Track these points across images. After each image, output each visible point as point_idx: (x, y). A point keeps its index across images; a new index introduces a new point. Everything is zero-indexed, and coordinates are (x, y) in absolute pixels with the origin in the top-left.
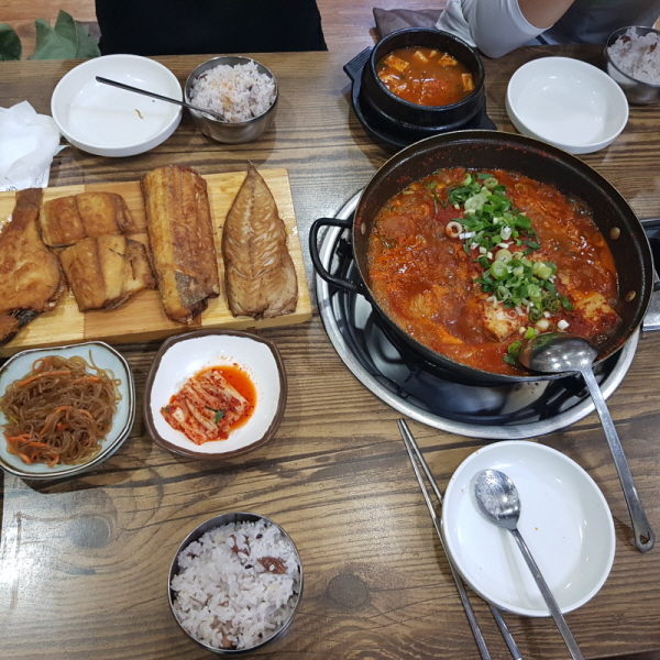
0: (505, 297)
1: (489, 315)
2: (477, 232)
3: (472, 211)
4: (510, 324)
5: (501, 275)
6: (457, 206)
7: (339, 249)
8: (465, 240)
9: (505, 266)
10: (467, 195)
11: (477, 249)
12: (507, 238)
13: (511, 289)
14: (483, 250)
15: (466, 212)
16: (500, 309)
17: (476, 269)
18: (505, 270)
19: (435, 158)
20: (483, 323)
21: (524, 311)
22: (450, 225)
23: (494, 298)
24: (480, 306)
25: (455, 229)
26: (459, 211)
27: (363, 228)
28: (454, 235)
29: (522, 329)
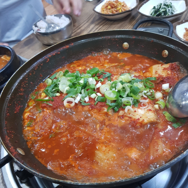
0: (131, 102)
1: (137, 117)
2: (81, 93)
3: (67, 88)
4: (150, 110)
5: (115, 96)
6: (58, 94)
7: (21, 180)
8: (80, 102)
9: (111, 91)
10: (56, 86)
11: (90, 98)
12: (95, 83)
13: (128, 96)
14: (93, 96)
15: (65, 92)
16: (136, 109)
17: (102, 106)
18: (113, 92)
19: (24, 87)
20: (141, 123)
21: (145, 99)
22: (65, 103)
23: (127, 108)
24: (127, 118)
25: (70, 102)
26: (61, 95)
27: (20, 151)
28: (73, 105)
29: (156, 106)
